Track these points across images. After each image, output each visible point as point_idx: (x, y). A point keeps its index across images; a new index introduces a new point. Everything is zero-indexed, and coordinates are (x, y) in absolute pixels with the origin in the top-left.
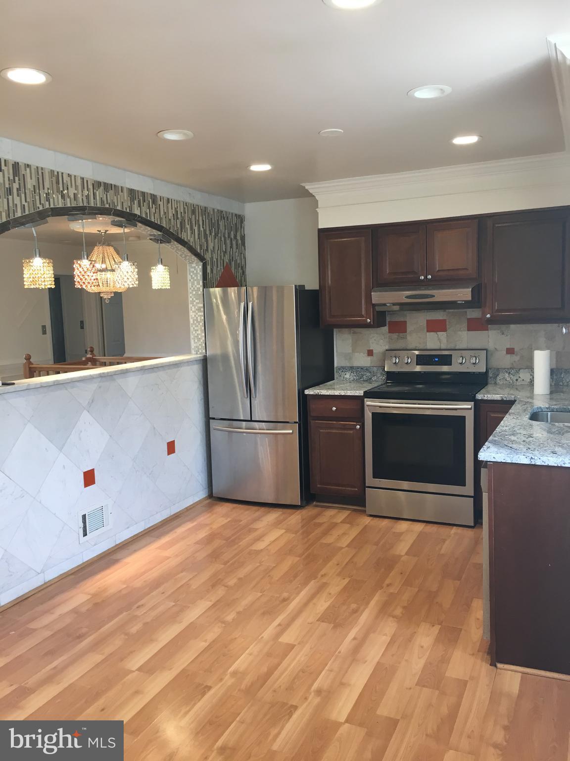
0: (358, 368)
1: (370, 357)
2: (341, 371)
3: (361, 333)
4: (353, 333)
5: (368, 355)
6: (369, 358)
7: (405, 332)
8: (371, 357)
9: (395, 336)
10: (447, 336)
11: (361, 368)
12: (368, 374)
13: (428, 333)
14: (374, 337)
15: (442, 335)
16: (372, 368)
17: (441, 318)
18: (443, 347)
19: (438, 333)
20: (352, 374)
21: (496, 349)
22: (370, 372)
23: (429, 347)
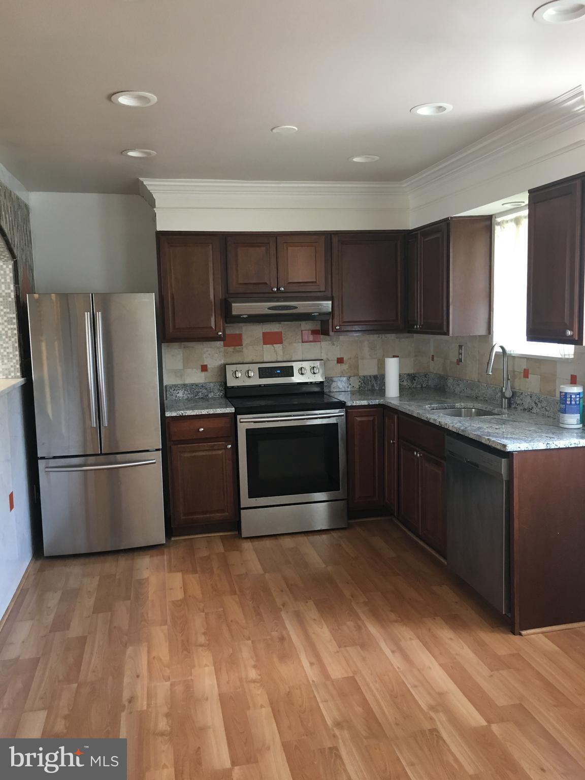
0: (192, 385)
1: (203, 372)
2: (173, 389)
3: (193, 347)
4: (184, 347)
5: (202, 371)
6: (203, 374)
7: (241, 345)
8: (206, 372)
9: (230, 349)
10: (283, 347)
11: (196, 385)
12: (204, 391)
13: (265, 346)
14: (207, 351)
15: (278, 347)
16: (208, 384)
17: (276, 330)
18: (280, 359)
19: (274, 345)
20: (186, 392)
21: (328, 359)
22: (206, 389)
23: (265, 360)
